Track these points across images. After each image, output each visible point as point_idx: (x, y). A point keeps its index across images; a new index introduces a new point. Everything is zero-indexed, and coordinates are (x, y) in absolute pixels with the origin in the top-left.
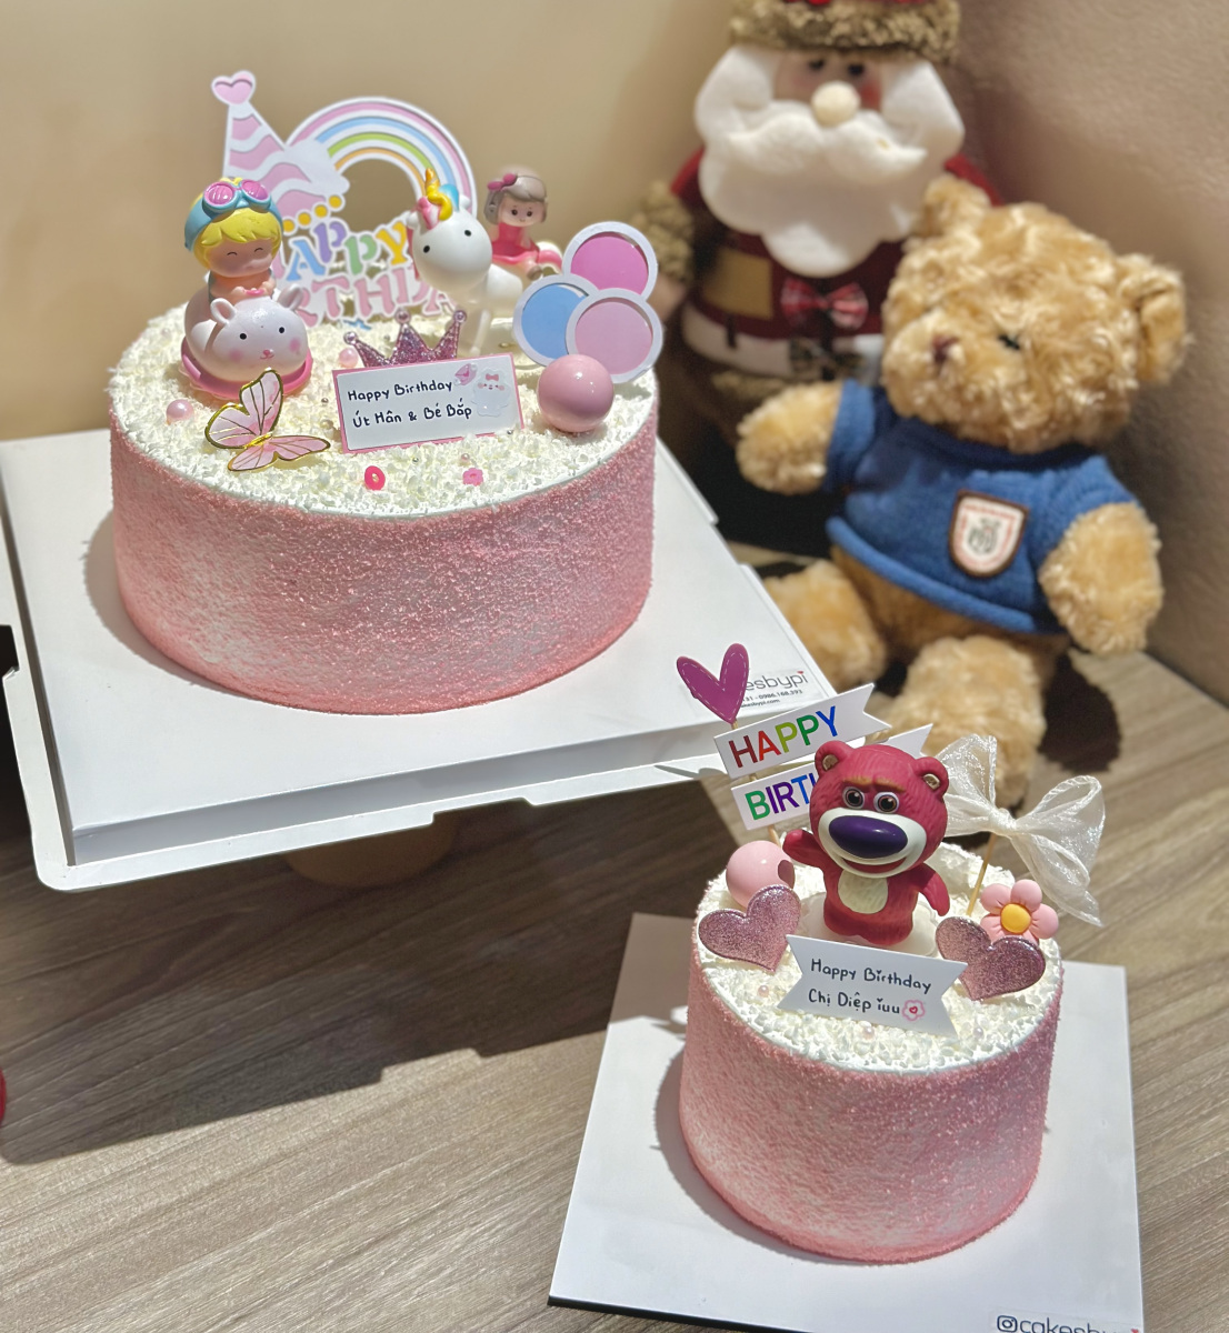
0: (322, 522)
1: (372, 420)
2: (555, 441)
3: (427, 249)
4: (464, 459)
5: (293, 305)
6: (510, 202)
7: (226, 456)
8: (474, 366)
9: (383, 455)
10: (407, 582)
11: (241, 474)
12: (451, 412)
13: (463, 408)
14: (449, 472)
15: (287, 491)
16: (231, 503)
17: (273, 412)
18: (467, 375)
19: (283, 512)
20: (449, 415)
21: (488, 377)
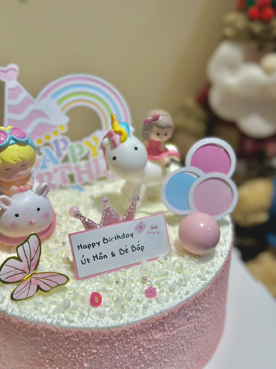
0: (67, 332)
1: (91, 259)
2: (190, 261)
3: (114, 158)
4: (144, 280)
5: (44, 194)
6: (156, 129)
7: (10, 288)
8: (144, 222)
9: (99, 280)
10: (117, 358)
11: (19, 302)
12: (134, 249)
13: (140, 246)
14: (136, 288)
15: (46, 313)
16: (14, 321)
17: (36, 258)
18: (141, 228)
19: (44, 327)
20: (133, 251)
21: (152, 228)
